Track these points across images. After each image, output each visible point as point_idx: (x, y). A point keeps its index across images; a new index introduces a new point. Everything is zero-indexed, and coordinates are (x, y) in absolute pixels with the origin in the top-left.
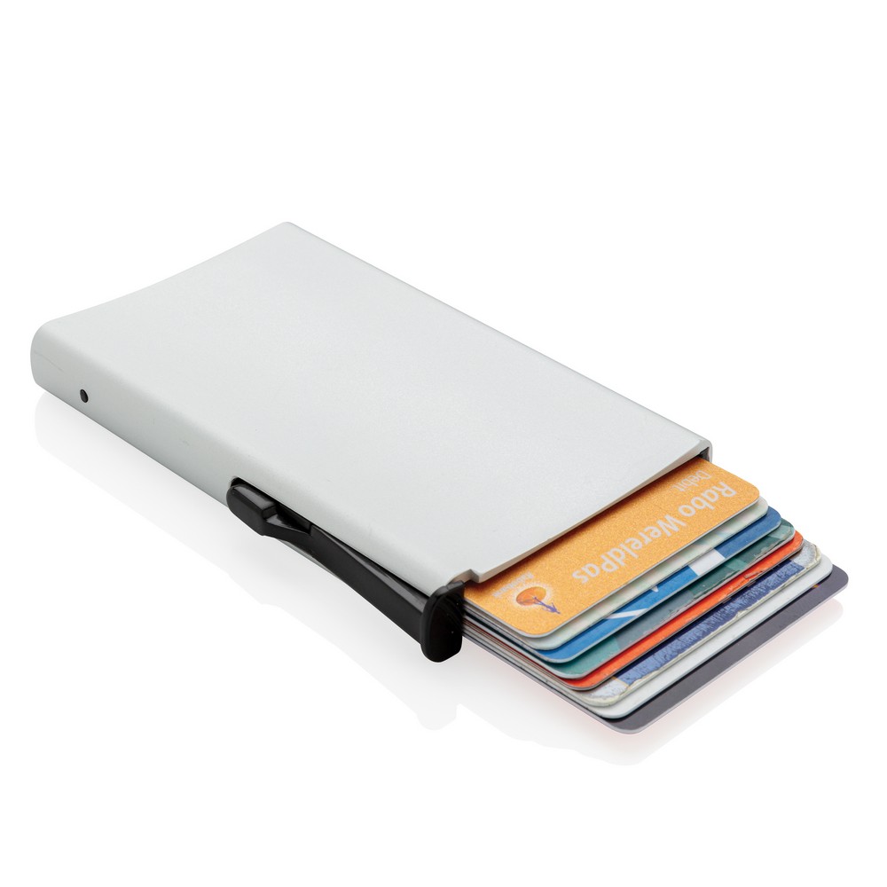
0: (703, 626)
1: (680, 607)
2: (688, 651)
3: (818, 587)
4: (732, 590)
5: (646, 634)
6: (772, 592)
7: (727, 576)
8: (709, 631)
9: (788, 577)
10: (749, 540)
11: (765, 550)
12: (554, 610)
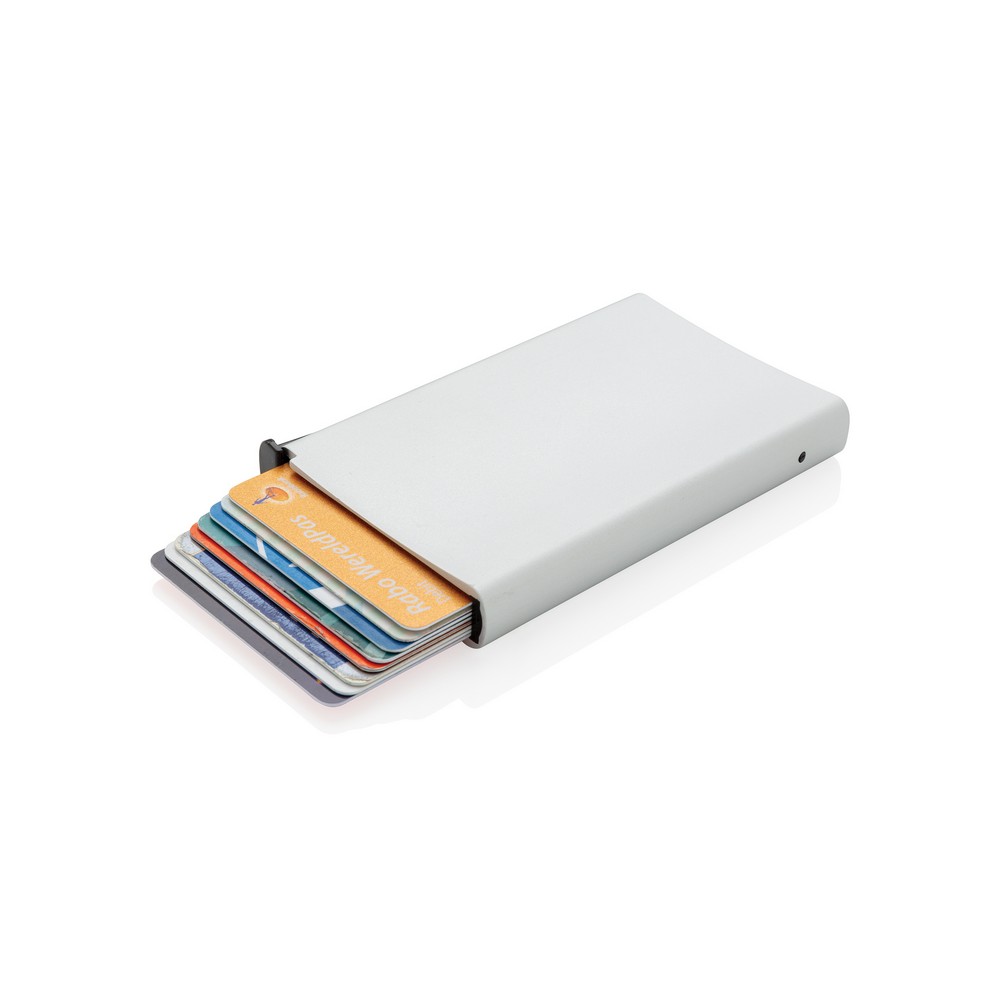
0: (261, 601)
1: (275, 581)
2: (232, 591)
3: (318, 683)
4: (303, 619)
5: (245, 562)
6: (303, 646)
7: (316, 612)
8: (255, 605)
9: (324, 658)
10: (358, 625)
11: (350, 638)
12: (256, 502)
